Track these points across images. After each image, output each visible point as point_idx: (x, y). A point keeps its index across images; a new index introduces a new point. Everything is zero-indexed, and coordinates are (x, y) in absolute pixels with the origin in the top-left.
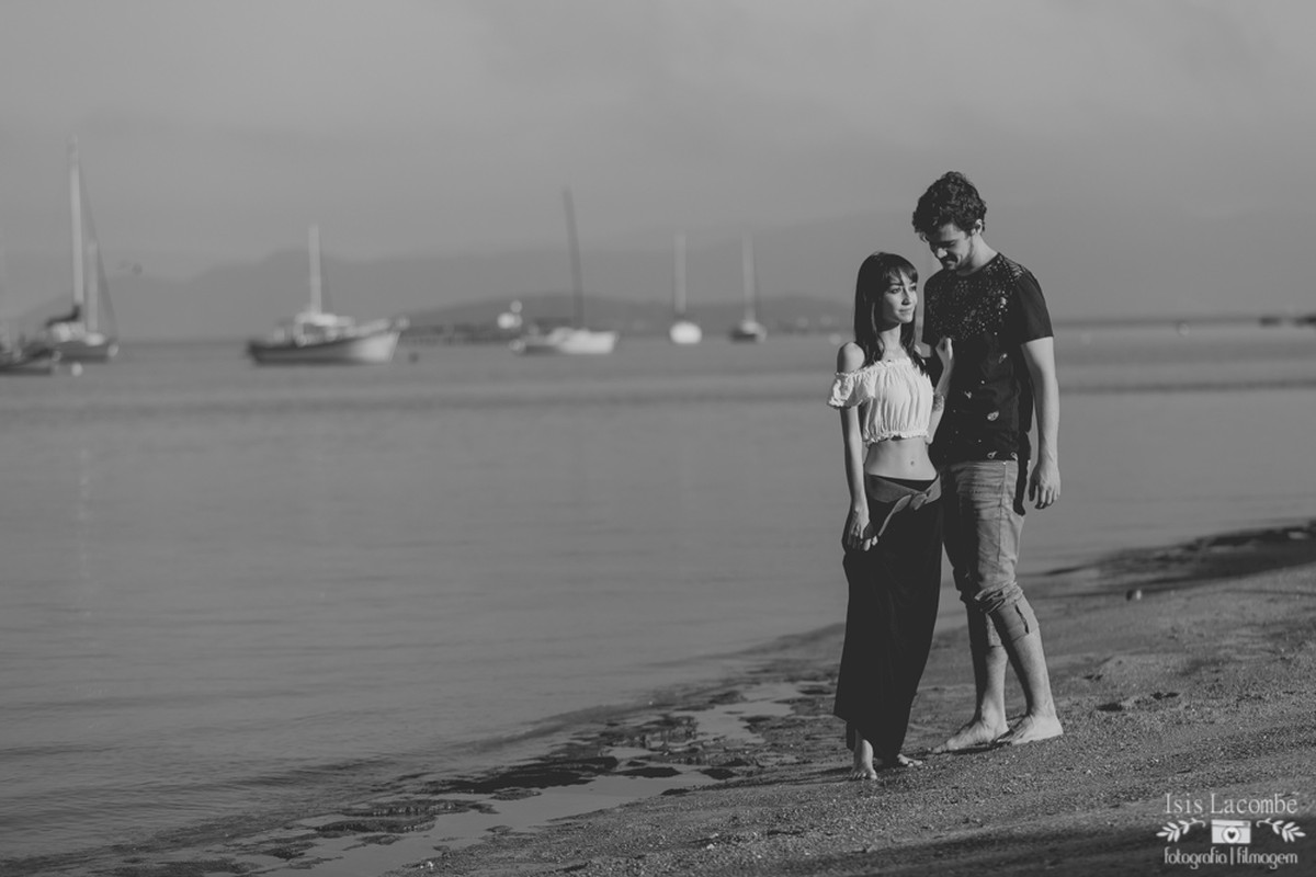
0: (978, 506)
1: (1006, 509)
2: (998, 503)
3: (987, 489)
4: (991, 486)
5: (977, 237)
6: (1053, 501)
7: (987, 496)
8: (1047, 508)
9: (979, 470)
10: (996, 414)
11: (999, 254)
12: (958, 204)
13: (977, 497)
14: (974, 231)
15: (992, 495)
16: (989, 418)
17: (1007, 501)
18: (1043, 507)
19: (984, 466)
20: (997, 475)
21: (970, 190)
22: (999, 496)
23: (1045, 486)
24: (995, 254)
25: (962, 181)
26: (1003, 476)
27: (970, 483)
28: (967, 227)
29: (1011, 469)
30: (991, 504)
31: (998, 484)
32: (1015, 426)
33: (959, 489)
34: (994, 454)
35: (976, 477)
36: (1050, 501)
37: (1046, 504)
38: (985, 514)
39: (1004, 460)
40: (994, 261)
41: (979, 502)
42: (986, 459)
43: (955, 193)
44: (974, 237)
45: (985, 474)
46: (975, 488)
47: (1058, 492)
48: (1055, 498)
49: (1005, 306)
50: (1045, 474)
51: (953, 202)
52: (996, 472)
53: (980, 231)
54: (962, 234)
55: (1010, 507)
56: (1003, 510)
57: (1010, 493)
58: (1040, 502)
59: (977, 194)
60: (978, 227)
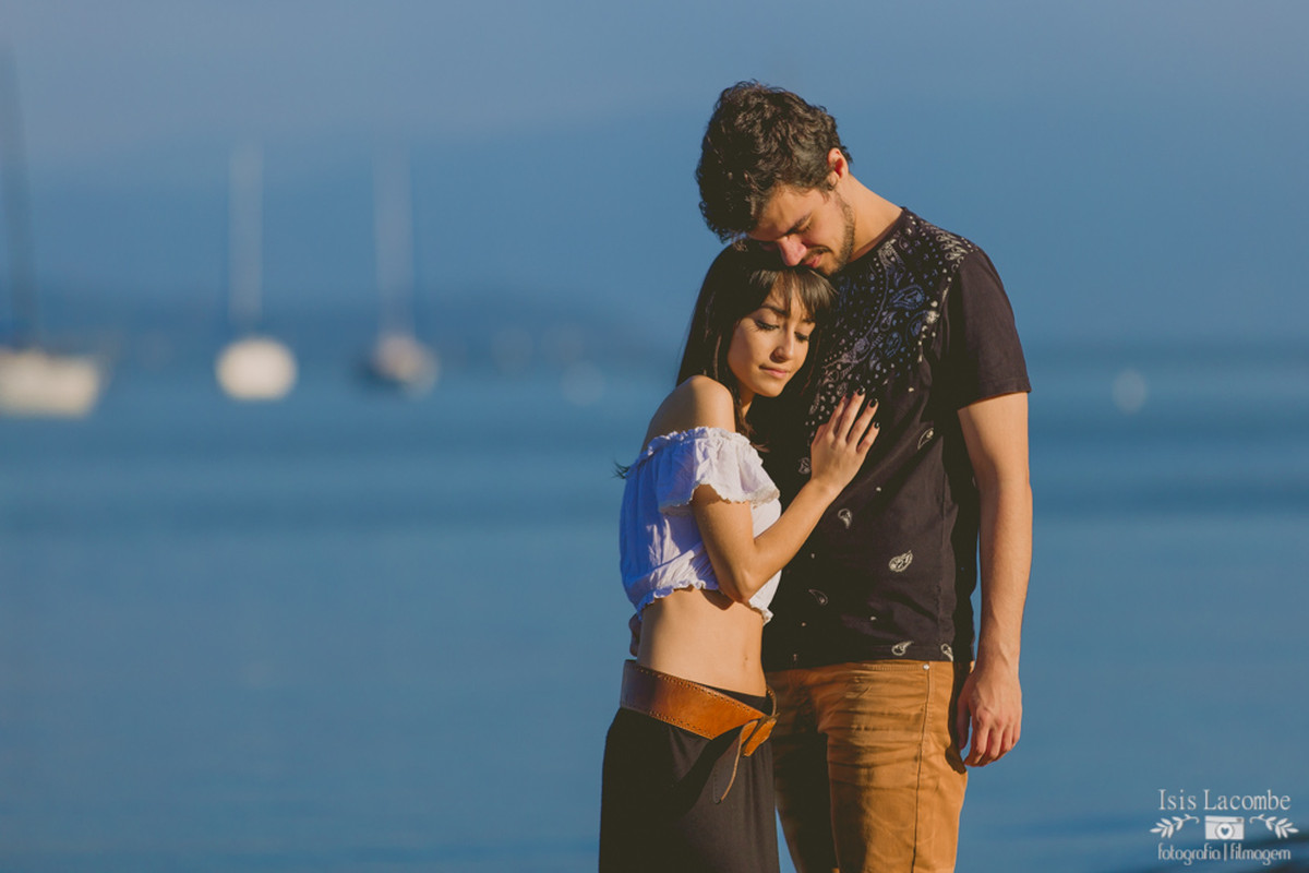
0: (868, 759)
1: (931, 766)
2: (914, 751)
3: (891, 721)
4: (897, 716)
5: (847, 185)
6: (1002, 751)
7: (891, 736)
8: (990, 765)
9: (872, 681)
10: (908, 558)
11: (905, 212)
12: (775, 146)
13: (866, 740)
14: (833, 177)
15: (902, 736)
16: (893, 567)
17: (932, 748)
18: (982, 763)
19: (882, 671)
20: (912, 691)
21: (782, 103)
22: (916, 737)
23: (988, 719)
24: (896, 212)
25: (758, 94)
26: (925, 695)
27: (850, 710)
28: (816, 177)
29: (939, 677)
30: (898, 754)
31: (914, 712)
32: (947, 583)
33: (824, 724)
34: (904, 646)
35: (865, 696)
36: (995, 752)
37: (987, 757)
38: (885, 776)
39: (927, 659)
40: (898, 227)
41: (873, 750)
42: (888, 657)
43: (757, 129)
44: (840, 188)
45: (887, 689)
46: (864, 720)
47: (1016, 731)
48: (1009, 746)
49: (932, 327)
50: (991, 693)
51: (762, 150)
52: (910, 684)
53: (845, 169)
54: (815, 194)
55: (940, 762)
56: (924, 768)
57: (938, 731)
58: (974, 751)
59: (802, 102)
60: (839, 165)
